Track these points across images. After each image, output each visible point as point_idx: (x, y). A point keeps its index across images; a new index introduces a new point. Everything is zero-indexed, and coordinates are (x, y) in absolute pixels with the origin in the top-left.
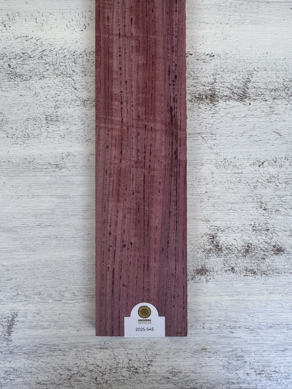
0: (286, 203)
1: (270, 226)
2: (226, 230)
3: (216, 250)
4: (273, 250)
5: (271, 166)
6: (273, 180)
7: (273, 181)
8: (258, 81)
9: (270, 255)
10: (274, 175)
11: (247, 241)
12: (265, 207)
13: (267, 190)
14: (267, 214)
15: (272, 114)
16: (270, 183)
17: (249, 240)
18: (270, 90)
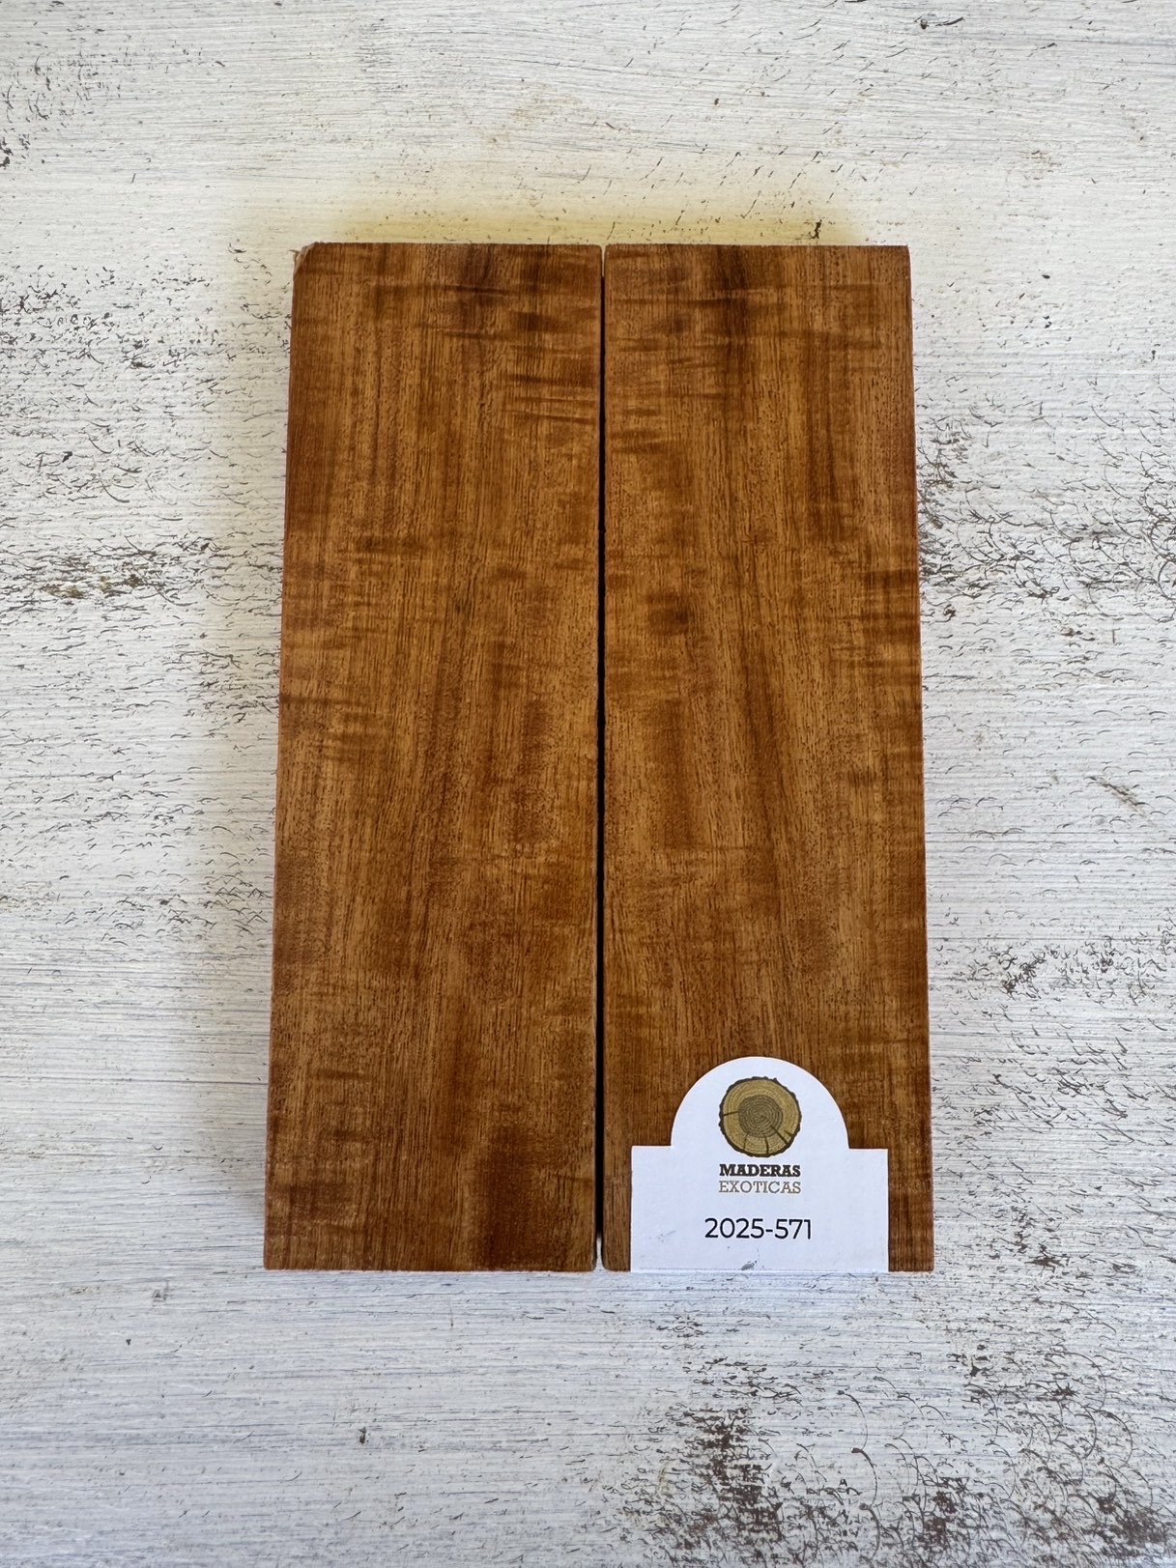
1: (1077, 1371)
2: (806, 1393)
3: (740, 1526)
5: (1080, 990)
6: (1092, 1072)
7: (1091, 1080)
8: (997, 480)
10: (1097, 1045)
11: (934, 1463)
12: (1043, 1248)
13: (1054, 1135)
14: (1059, 1294)
15: (1083, 673)
16: (1073, 1093)
17: (950, 1461)
18: (1068, 533)
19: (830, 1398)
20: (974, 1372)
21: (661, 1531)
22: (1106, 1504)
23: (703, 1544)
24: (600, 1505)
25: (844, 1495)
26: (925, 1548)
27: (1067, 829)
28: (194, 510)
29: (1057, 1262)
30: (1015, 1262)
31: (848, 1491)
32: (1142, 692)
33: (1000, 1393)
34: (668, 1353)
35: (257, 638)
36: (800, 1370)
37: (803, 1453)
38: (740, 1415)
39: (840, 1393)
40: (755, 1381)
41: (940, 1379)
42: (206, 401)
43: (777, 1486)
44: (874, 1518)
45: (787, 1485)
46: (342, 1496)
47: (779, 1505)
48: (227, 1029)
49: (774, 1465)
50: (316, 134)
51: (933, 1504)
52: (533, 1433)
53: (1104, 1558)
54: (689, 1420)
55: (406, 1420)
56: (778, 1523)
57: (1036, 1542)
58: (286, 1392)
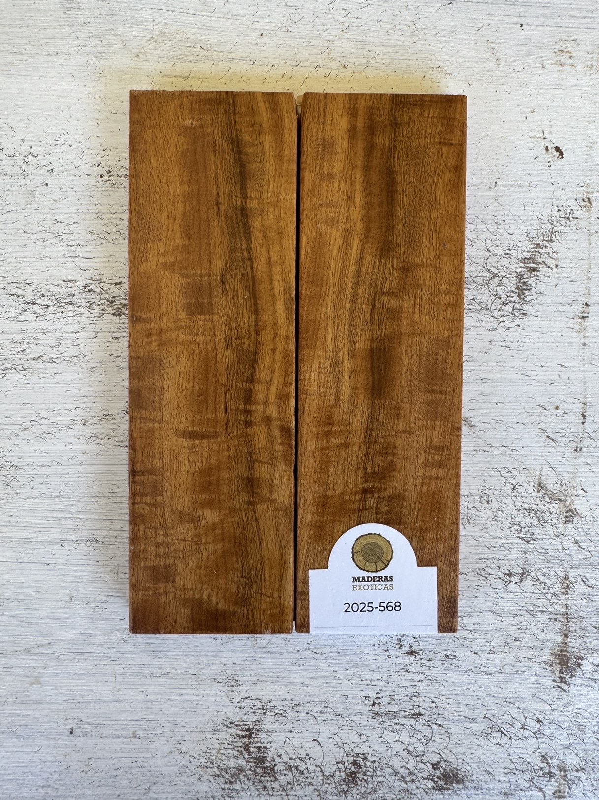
19: (302, 716)
20: (374, 704)
21: (218, 776)
22: (435, 766)
23: (238, 782)
24: (188, 764)
25: (307, 761)
26: (346, 785)
29: (418, 653)
30: (397, 653)
31: (309, 759)
32: (477, 368)
33: (386, 714)
34: (223, 694)
35: (12, 333)
36: (287, 703)
37: (288, 741)
38: (258, 723)
39: (307, 713)
40: (265, 708)
41: (357, 707)
43: (275, 756)
44: (322, 771)
45: (280, 756)
46: (61, 758)
49: (274, 747)
50: (39, 51)
51: (351, 765)
52: (156, 731)
53: (432, 791)
54: (233, 725)
55: (93, 724)
56: (275, 773)
57: (400, 783)
58: (34, 710)
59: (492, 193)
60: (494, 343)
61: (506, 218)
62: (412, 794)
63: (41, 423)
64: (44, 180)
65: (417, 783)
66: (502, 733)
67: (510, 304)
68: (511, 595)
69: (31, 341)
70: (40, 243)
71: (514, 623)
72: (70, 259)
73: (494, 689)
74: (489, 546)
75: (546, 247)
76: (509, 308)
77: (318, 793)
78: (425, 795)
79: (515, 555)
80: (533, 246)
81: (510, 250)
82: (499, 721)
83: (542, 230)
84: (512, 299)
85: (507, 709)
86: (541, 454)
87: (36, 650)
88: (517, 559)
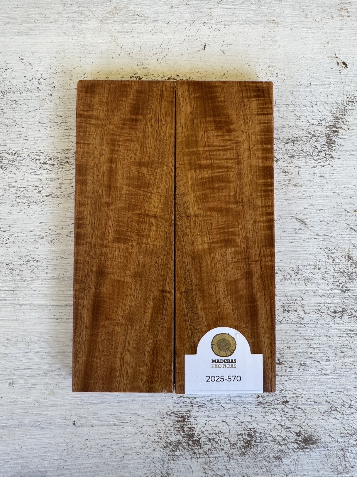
0: (318, 351)
1: (289, 395)
2: (208, 405)
4: (296, 442)
5: (289, 281)
6: (293, 306)
9: (291, 451)
10: (294, 298)
11: (247, 424)
12: (279, 359)
14: (284, 373)
15: (289, 185)
16: (287, 313)
17: (251, 423)
18: (284, 141)
19: (215, 406)
20: (258, 397)
21: (165, 447)
22: (298, 434)
23: (178, 451)
24: (147, 440)
25: (220, 435)
26: (244, 449)
27: (285, 233)
28: (11, 142)
29: (283, 363)
31: (221, 433)
32: (307, 190)
33: (266, 403)
34: (166, 395)
35: (33, 182)
36: (206, 398)
37: (207, 423)
38: (188, 412)
39: (218, 405)
40: (192, 402)
41: (248, 399)
42: (14, 107)
43: (200, 433)
44: (229, 441)
45: (203, 432)
46: (68, 441)
47: (200, 438)
48: (28, 302)
49: (199, 427)
50: (46, 21)
51: (247, 436)
52: (126, 420)
53: (298, 450)
54: (173, 414)
55: (87, 418)
56: (200, 443)
57: (277, 446)
58: (50, 411)
59: (308, 90)
60: (315, 175)
61: (317, 103)
62: (285, 453)
63: (51, 234)
64: (50, 93)
65: (288, 445)
66: (337, 411)
67: (323, 152)
68: (337, 325)
69: (45, 186)
70: (49, 128)
71: (339, 342)
72: (66, 137)
73: (331, 383)
74: (321, 295)
75: (342, 118)
76: (323, 154)
77: (227, 455)
78: (293, 453)
79: (337, 300)
80: (334, 118)
81: (321, 121)
82: (336, 404)
83: (339, 109)
84: (325, 149)
85: (339, 395)
86: (348, 239)
87: (51, 373)
88: (339, 302)
